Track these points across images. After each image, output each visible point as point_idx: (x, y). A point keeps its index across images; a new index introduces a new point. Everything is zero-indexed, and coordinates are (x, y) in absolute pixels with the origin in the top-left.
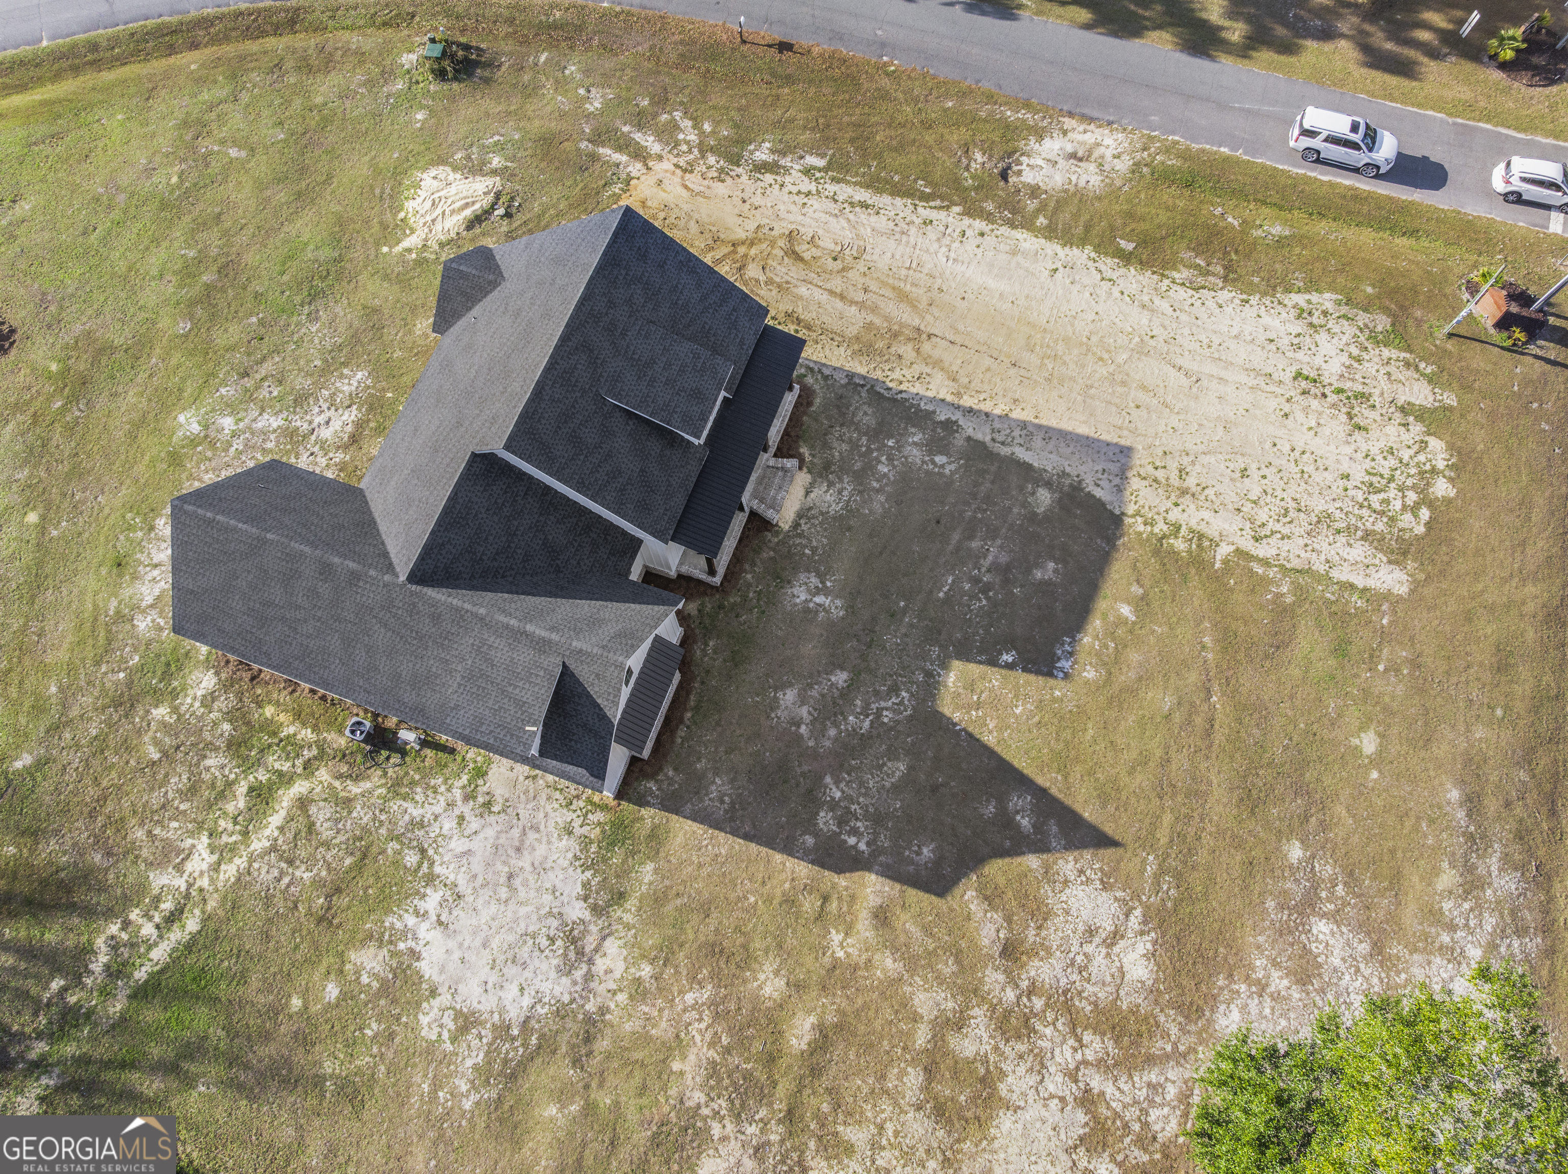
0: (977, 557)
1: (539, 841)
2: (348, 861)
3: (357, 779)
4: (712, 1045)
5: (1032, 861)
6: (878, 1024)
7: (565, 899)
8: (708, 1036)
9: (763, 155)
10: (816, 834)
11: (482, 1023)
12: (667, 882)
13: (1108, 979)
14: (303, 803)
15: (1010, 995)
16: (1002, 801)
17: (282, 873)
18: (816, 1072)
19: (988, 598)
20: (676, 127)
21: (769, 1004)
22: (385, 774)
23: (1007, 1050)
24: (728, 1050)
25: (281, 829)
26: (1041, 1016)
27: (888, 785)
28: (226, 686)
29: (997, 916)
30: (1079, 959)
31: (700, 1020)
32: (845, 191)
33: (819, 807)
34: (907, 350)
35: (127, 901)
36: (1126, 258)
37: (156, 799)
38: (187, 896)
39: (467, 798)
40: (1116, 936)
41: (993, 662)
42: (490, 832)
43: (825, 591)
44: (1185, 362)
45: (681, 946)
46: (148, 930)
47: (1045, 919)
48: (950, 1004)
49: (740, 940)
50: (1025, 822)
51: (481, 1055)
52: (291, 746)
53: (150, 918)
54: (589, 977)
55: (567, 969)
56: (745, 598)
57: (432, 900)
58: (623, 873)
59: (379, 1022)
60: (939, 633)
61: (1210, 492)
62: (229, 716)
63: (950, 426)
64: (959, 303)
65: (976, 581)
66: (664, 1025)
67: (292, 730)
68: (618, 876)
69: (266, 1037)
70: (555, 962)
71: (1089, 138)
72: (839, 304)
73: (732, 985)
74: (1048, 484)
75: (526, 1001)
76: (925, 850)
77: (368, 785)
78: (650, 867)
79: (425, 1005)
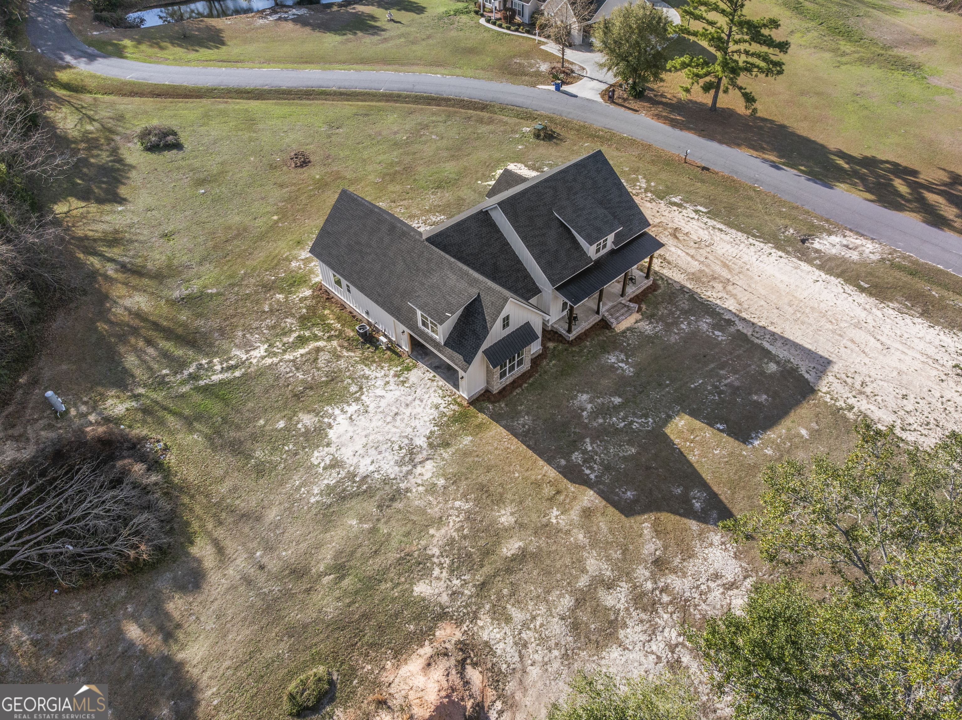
0: (720, 378)
1: (420, 406)
2: (324, 379)
3: (348, 350)
4: (458, 530)
5: (694, 525)
6: (558, 564)
7: (418, 434)
8: (458, 526)
9: (676, 200)
10: (568, 461)
11: (344, 468)
12: (475, 448)
13: (718, 606)
14: (318, 350)
15: (649, 585)
16: (687, 489)
17: (291, 371)
18: (509, 571)
19: (720, 397)
20: (638, 180)
21: (500, 526)
22: (363, 353)
23: (634, 614)
24: (465, 537)
25: (302, 355)
26: (665, 606)
27: (621, 455)
28: (313, 297)
29: (659, 543)
30: (703, 587)
31: (458, 516)
32: (711, 222)
33: (577, 449)
34: (719, 286)
35: (216, 354)
36: (862, 290)
37: (255, 324)
38: (243, 363)
39: (395, 376)
40: (732, 586)
41: (711, 425)
42: (398, 393)
43: (627, 363)
44: (883, 339)
45: (467, 479)
46: (218, 367)
47: (690, 558)
48: (608, 573)
49: (500, 490)
50: (697, 505)
51: (334, 481)
52: (328, 328)
53: (222, 364)
54: (409, 473)
55: (400, 463)
56: (581, 351)
57: (352, 408)
58: (454, 435)
59: (294, 446)
60: (684, 401)
61: (879, 399)
62: (308, 308)
63: (729, 322)
64: (756, 277)
65: (716, 387)
66: (436, 509)
67: (332, 322)
68: (450, 435)
69: (238, 428)
70: (396, 458)
71: (858, 242)
72: (689, 259)
73: (485, 508)
74: (778, 363)
75: (372, 468)
76: (629, 493)
77: (352, 354)
78: (470, 438)
79: (321, 448)
